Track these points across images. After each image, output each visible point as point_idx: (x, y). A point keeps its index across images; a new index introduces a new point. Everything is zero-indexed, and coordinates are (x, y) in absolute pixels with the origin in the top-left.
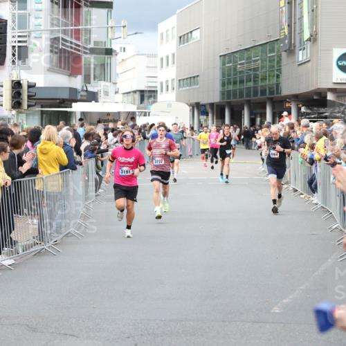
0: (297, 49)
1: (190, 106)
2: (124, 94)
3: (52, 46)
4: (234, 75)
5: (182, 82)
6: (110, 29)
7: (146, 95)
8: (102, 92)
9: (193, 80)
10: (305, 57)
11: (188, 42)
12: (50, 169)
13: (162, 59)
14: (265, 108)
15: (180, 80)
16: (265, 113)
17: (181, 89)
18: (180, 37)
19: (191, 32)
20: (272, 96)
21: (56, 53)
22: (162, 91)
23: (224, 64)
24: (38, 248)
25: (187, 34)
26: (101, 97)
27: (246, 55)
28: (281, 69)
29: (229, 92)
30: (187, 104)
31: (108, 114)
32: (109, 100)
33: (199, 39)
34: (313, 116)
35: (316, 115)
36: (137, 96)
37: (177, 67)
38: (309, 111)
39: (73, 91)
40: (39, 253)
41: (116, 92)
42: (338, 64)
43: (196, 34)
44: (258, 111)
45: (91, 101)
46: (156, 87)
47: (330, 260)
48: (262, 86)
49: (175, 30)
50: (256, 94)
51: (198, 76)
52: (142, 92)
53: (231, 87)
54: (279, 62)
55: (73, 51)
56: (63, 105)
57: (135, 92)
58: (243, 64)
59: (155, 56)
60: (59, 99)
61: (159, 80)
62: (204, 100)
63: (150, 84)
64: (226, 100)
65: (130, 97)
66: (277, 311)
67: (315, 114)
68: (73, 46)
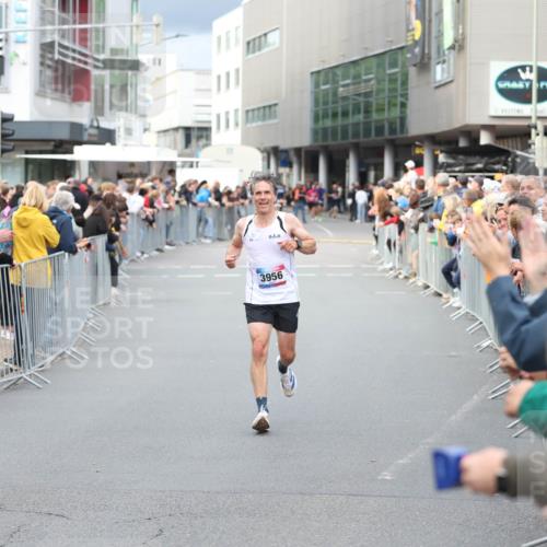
0: (433, 62)
1: (262, 152)
2: (159, 132)
3: (42, 56)
4: (333, 103)
5: (250, 114)
6: (134, 29)
7: (194, 136)
8: (122, 130)
9: (268, 111)
10: (445, 75)
11: (259, 50)
12: (33, 251)
13: (219, 77)
14: (382, 156)
15: (247, 111)
16: (382, 164)
17: (249, 125)
18: (248, 43)
19: (265, 35)
20: (393, 137)
21: (49, 67)
22: (219, 127)
23: (317, 85)
24: (13, 377)
25: (260, 37)
26: (120, 136)
27: (352, 71)
28: (407, 94)
29: (325, 130)
30: (259, 149)
31: (132, 164)
32: (132, 143)
33: (277, 45)
34: (457, 169)
35: (462, 168)
36: (180, 136)
37: (243, 91)
38: (451, 161)
39: (76, 128)
40: (14, 386)
41: (145, 130)
42: (497, 86)
43: (273, 38)
44: (371, 160)
45: (104, 144)
46: (210, 122)
47: (475, 397)
48: (377, 121)
49: (241, 31)
50: (367, 133)
51: (276, 105)
52: (188, 130)
53: (329, 123)
54: (405, 83)
55: (76, 63)
56: (60, 150)
57: (176, 129)
58: (347, 85)
59: (207, 72)
60: (54, 141)
61: (214, 111)
62: (286, 143)
63: (200, 118)
64: (320, 143)
65: (169, 137)
66: (388, 478)
67: (460, 165)
68: (77, 56)
